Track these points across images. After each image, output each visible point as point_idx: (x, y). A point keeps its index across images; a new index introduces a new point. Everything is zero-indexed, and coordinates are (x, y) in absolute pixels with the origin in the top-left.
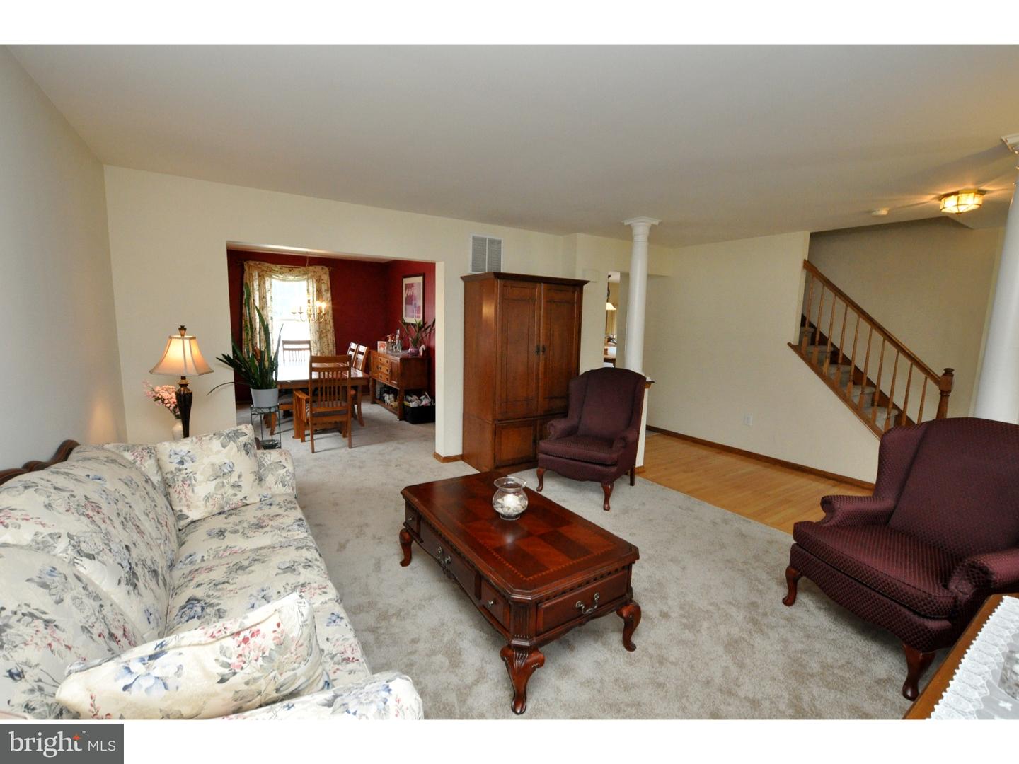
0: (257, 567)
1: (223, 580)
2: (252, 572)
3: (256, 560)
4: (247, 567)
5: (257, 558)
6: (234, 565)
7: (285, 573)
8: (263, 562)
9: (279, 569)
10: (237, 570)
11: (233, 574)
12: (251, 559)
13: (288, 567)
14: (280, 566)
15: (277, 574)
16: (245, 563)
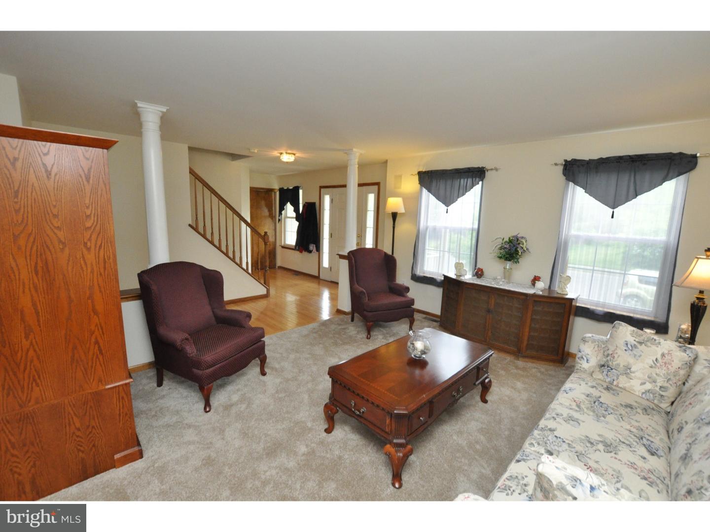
0: (594, 437)
1: (623, 445)
2: (599, 435)
3: (592, 443)
4: (601, 442)
5: (589, 445)
6: (611, 452)
7: (577, 419)
8: (587, 437)
9: (579, 424)
10: (610, 446)
11: (615, 444)
12: (594, 448)
13: (573, 421)
14: (578, 425)
15: (583, 422)
16: (601, 447)
